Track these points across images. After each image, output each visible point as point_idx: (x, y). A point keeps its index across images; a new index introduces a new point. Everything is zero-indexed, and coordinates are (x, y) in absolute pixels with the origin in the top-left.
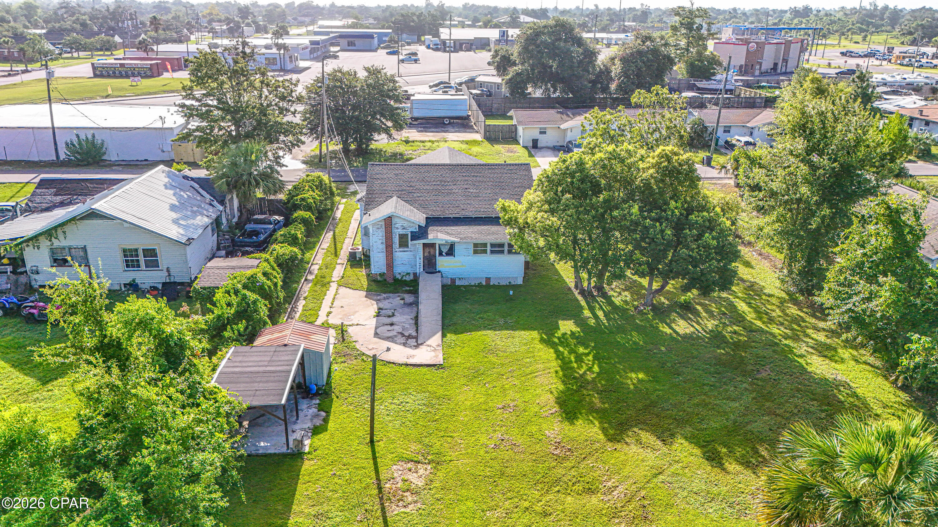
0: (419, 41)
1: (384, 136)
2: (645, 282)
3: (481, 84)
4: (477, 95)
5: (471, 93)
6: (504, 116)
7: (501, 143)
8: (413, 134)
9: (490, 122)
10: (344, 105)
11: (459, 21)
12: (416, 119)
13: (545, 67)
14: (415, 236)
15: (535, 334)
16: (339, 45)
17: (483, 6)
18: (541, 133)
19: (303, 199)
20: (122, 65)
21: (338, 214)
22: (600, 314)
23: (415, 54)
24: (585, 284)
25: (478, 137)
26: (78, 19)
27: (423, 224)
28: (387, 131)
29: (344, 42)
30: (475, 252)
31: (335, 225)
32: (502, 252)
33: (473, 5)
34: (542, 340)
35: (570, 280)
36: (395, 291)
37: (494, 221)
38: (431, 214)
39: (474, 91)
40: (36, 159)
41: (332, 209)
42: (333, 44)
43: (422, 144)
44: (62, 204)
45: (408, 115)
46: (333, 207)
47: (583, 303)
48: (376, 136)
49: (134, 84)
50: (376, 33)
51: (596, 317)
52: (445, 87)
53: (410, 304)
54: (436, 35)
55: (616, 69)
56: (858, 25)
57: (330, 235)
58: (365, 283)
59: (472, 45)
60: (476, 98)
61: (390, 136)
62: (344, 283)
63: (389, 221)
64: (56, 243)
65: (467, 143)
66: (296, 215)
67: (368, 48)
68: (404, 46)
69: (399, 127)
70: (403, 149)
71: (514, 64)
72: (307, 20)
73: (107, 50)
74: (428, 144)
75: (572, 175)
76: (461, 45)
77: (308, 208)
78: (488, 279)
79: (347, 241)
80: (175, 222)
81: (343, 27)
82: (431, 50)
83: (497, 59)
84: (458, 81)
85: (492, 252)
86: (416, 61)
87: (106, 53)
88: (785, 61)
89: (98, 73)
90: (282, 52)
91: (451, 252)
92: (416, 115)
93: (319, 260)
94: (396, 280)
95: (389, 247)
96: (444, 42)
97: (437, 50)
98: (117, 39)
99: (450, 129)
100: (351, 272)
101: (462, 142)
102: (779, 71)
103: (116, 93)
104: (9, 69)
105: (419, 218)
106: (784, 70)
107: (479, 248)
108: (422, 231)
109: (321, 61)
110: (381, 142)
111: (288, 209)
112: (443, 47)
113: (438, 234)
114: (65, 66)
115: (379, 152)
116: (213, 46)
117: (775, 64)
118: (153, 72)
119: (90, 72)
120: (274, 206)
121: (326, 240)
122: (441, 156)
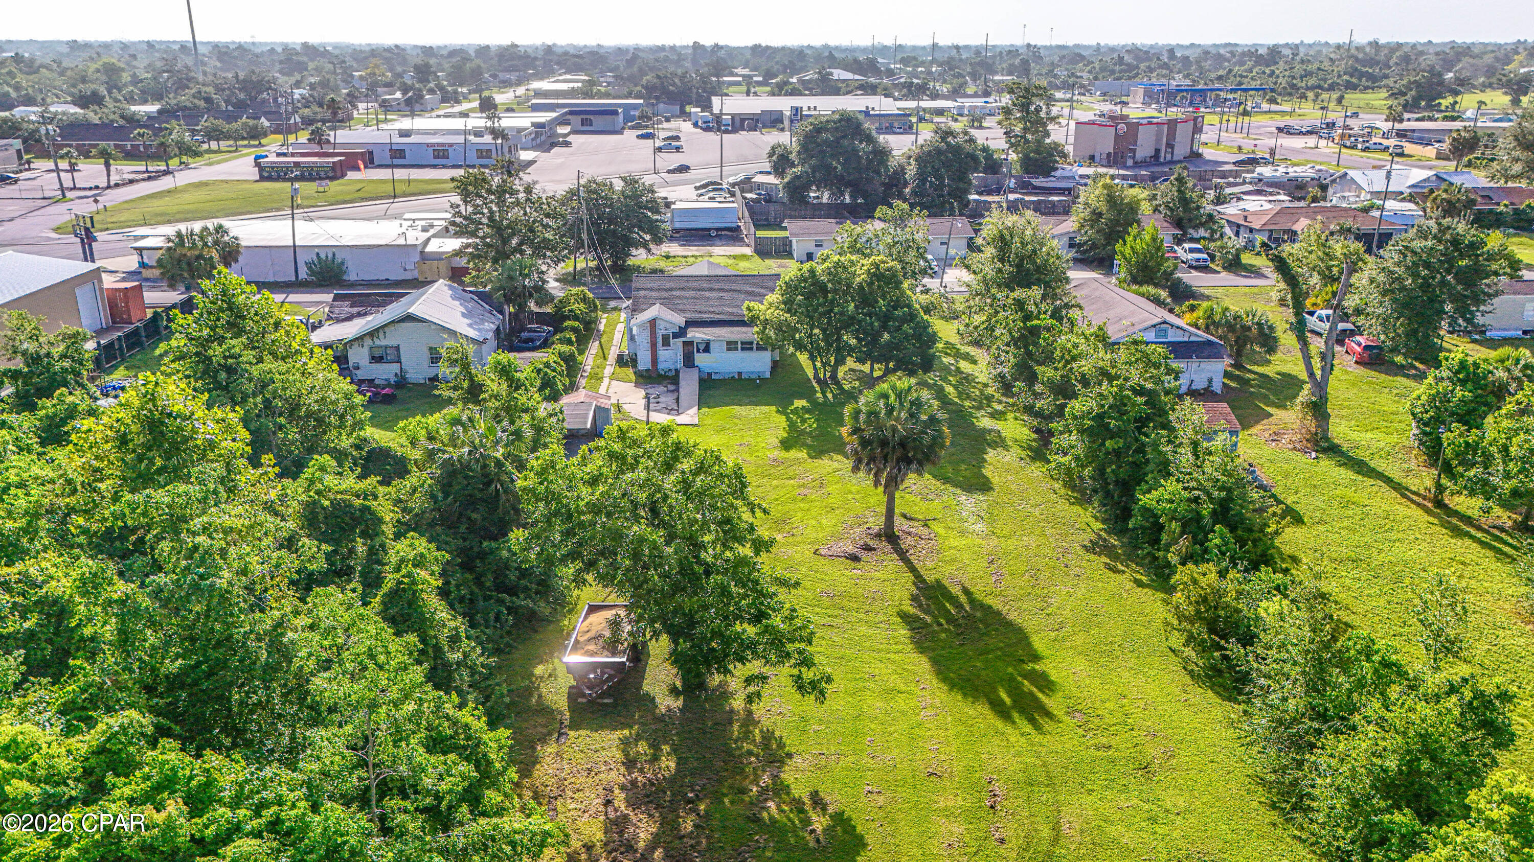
0: (684, 115)
1: (642, 251)
2: (866, 368)
3: (760, 186)
4: (752, 200)
5: (744, 198)
6: (777, 227)
7: (773, 258)
8: (674, 248)
9: (761, 234)
10: (599, 218)
11: (743, 76)
12: (677, 231)
13: (829, 169)
14: (676, 336)
15: (774, 408)
16: (569, 124)
17: (783, 48)
18: (817, 246)
19: (571, 311)
20: (297, 164)
21: (602, 327)
22: (830, 396)
23: (677, 138)
24: (822, 376)
25: (748, 251)
26: (200, 92)
27: (683, 325)
28: (645, 245)
29: (577, 120)
30: (729, 349)
31: (600, 336)
32: (751, 349)
33: (768, 47)
34: (778, 412)
35: (810, 373)
36: (659, 384)
37: (741, 323)
38: (690, 318)
39: (749, 195)
40: (272, 280)
41: (595, 322)
42: (561, 124)
43: (683, 260)
44: (359, 315)
45: (667, 226)
46: (596, 321)
47: (818, 389)
48: (634, 252)
49: (321, 189)
50: (620, 105)
51: (825, 397)
52: (714, 190)
53: (672, 391)
54: (707, 106)
55: (911, 170)
56: (1346, 77)
57: (597, 343)
58: (634, 378)
59: (757, 121)
60: (748, 204)
61: (649, 250)
62: (614, 377)
63: (653, 322)
64: (377, 342)
65: (735, 257)
66: (566, 324)
67: (611, 128)
68: (661, 123)
69: (658, 241)
70: (663, 264)
71: (793, 165)
72: (513, 77)
73: (253, 137)
74: (691, 260)
75: (805, 281)
76: (743, 121)
77: (576, 318)
78: (740, 373)
79: (613, 348)
80: (470, 325)
81: (572, 93)
82: (699, 130)
83: (775, 158)
84: (732, 180)
85: (743, 349)
86: (678, 149)
87: (252, 143)
88: (1170, 146)
89: (266, 175)
90: (499, 141)
91: (707, 350)
92: (677, 225)
93: (590, 361)
94: (660, 376)
95: (654, 345)
96: (718, 118)
97: (707, 129)
98: (264, 122)
99: (718, 242)
100: (618, 370)
101: (729, 257)
102: (1162, 160)
103: (305, 203)
104: (144, 169)
105: (680, 320)
106: (1169, 157)
107: (731, 346)
108: (682, 332)
109: (548, 151)
110: (639, 257)
111: (556, 320)
112: (716, 125)
113: (695, 334)
114: (210, 164)
115: (638, 269)
116: (405, 133)
117: (1157, 151)
118: (336, 173)
119: (254, 174)
120: (542, 318)
121: (594, 348)
122: (700, 269)
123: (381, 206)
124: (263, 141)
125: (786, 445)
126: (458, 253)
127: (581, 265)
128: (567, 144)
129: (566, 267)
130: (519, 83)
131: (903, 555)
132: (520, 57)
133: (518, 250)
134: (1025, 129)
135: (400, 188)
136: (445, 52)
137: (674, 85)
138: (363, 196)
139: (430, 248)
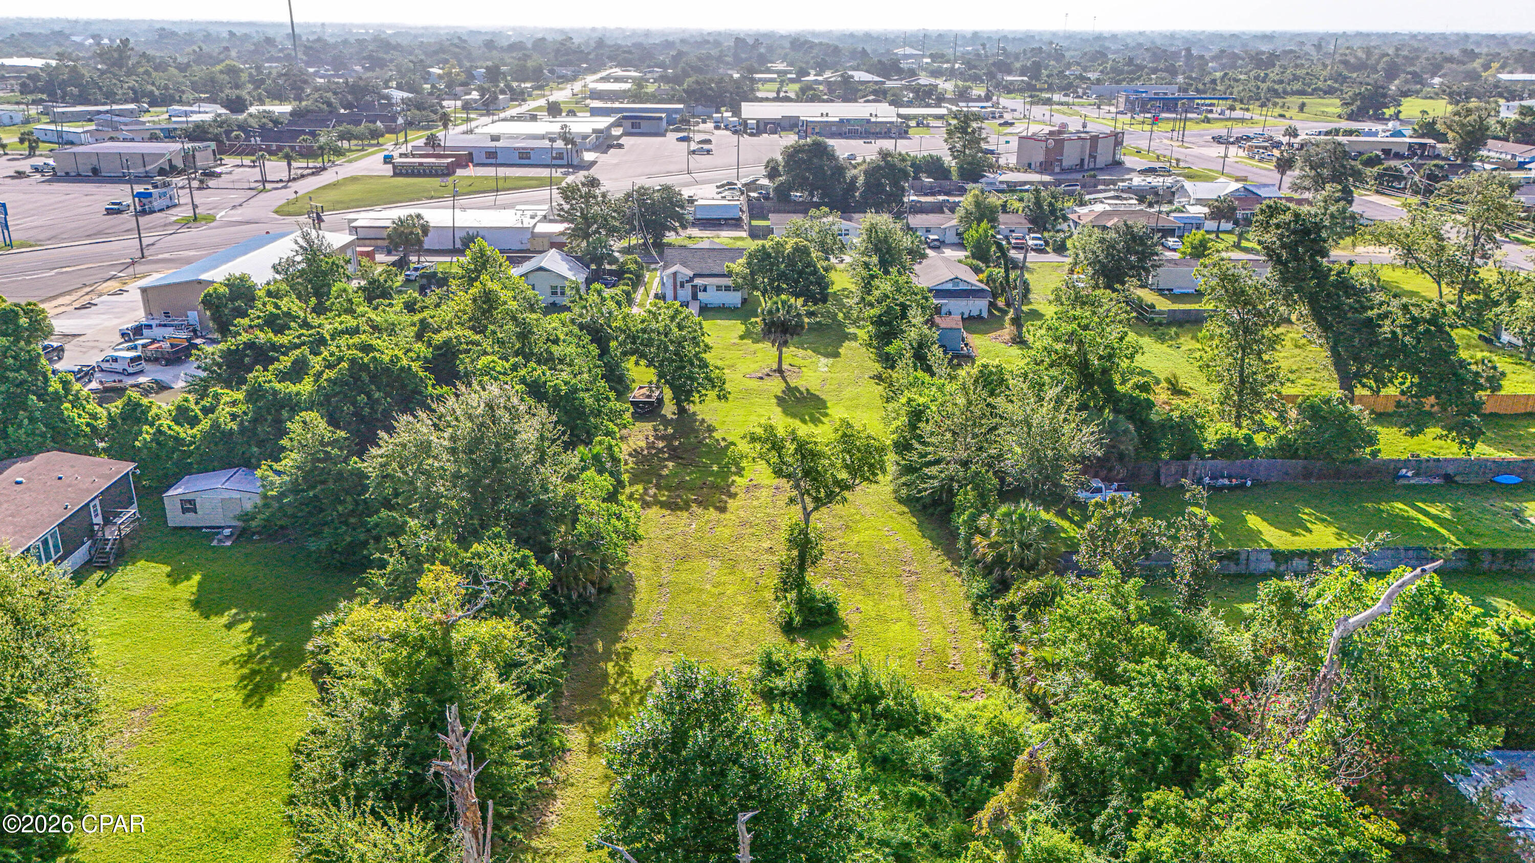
1: (673, 233)
3: (759, 187)
4: (753, 197)
5: (749, 196)
6: (766, 218)
7: (759, 239)
8: (695, 232)
9: (754, 222)
10: (646, 212)
12: (698, 220)
13: (804, 178)
14: (687, 282)
15: (739, 321)
16: (622, 127)
19: (628, 269)
20: (420, 164)
21: (646, 278)
25: (744, 234)
27: (692, 276)
28: (675, 230)
29: (628, 123)
30: (717, 290)
31: (645, 283)
32: (730, 290)
34: (741, 323)
37: (723, 276)
38: (696, 272)
39: (752, 194)
42: (616, 128)
43: (700, 239)
45: (690, 218)
46: (643, 276)
48: (668, 234)
49: (442, 184)
50: (664, 110)
52: (730, 189)
54: (737, 112)
57: (643, 287)
59: (778, 125)
60: (750, 200)
61: (678, 233)
63: (675, 275)
65: (733, 238)
66: (625, 276)
67: (656, 132)
68: (697, 125)
69: (684, 227)
70: (687, 243)
71: (780, 173)
74: (706, 239)
77: (631, 273)
78: (724, 303)
79: (652, 290)
80: (572, 274)
82: (728, 134)
83: (769, 169)
84: (743, 182)
85: (725, 290)
86: (708, 152)
88: (1093, 157)
89: (398, 173)
90: (569, 146)
91: (705, 290)
92: (698, 217)
93: (639, 297)
95: (675, 287)
96: (745, 123)
97: (736, 133)
98: (379, 125)
99: (724, 228)
101: (730, 237)
102: (1086, 167)
104: (306, 165)
105: (691, 274)
106: (1092, 165)
107: (719, 288)
108: (691, 279)
109: (605, 152)
110: (670, 237)
111: (620, 274)
112: (742, 128)
113: (698, 281)
114: (350, 161)
115: (669, 245)
116: (495, 138)
117: (1082, 160)
118: (448, 171)
119: (388, 170)
120: (611, 273)
121: (641, 290)
122: (705, 244)
123: (489, 198)
124: (381, 140)
125: (742, 338)
126: (562, 234)
127: (634, 241)
128: (620, 146)
129: (624, 243)
130: (574, 79)
131: (784, 378)
132: (575, 52)
133: (597, 232)
134: (964, 146)
135: (501, 184)
136: (505, 43)
137: (711, 89)
138: (476, 189)
139: (537, 230)
